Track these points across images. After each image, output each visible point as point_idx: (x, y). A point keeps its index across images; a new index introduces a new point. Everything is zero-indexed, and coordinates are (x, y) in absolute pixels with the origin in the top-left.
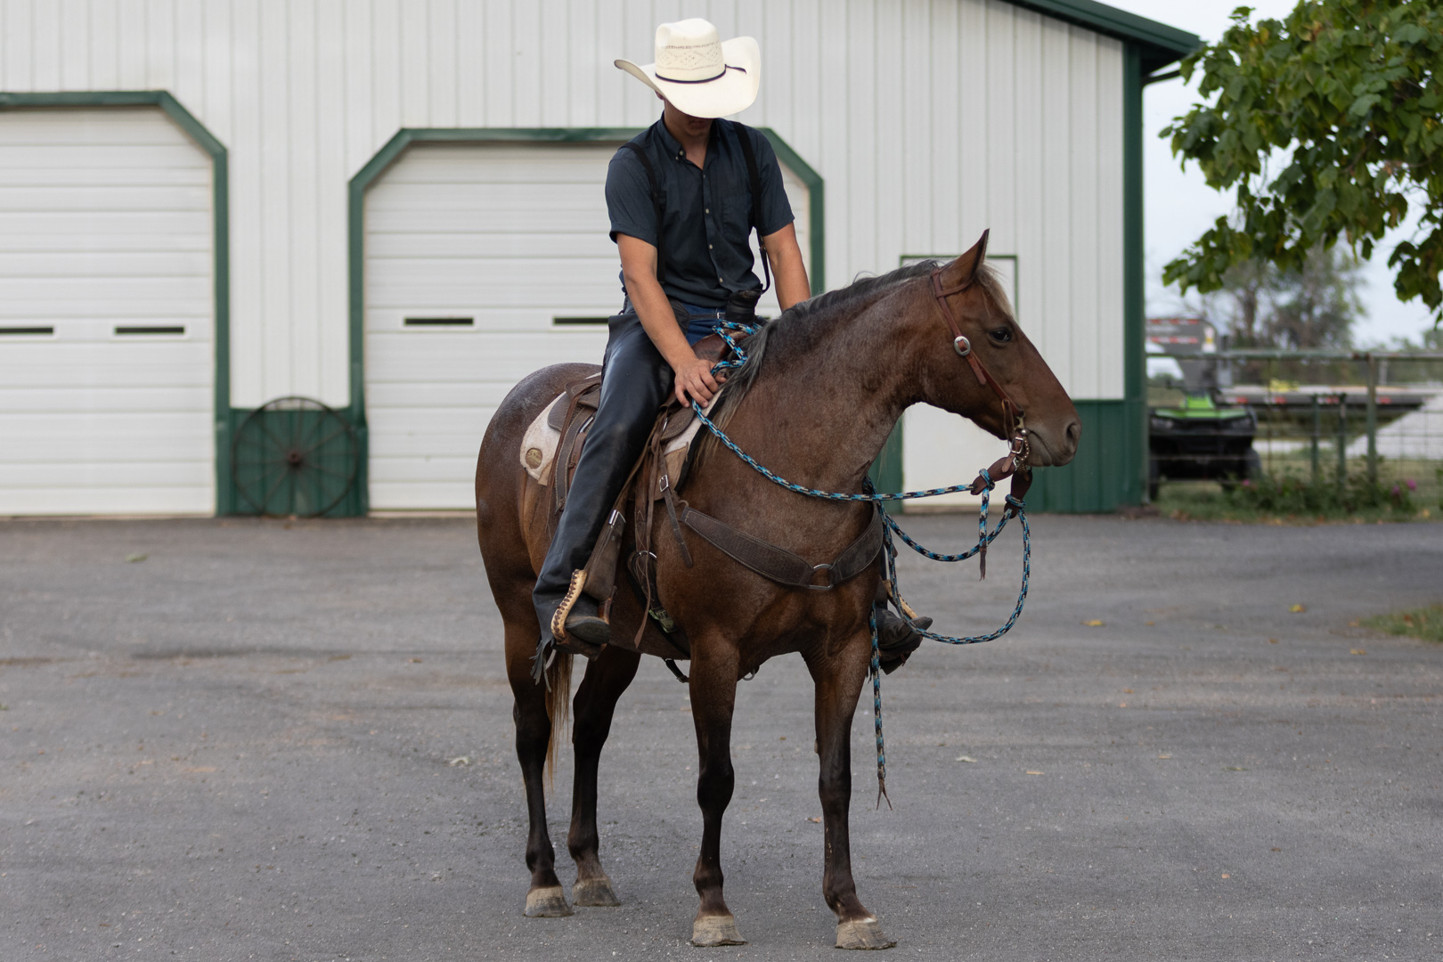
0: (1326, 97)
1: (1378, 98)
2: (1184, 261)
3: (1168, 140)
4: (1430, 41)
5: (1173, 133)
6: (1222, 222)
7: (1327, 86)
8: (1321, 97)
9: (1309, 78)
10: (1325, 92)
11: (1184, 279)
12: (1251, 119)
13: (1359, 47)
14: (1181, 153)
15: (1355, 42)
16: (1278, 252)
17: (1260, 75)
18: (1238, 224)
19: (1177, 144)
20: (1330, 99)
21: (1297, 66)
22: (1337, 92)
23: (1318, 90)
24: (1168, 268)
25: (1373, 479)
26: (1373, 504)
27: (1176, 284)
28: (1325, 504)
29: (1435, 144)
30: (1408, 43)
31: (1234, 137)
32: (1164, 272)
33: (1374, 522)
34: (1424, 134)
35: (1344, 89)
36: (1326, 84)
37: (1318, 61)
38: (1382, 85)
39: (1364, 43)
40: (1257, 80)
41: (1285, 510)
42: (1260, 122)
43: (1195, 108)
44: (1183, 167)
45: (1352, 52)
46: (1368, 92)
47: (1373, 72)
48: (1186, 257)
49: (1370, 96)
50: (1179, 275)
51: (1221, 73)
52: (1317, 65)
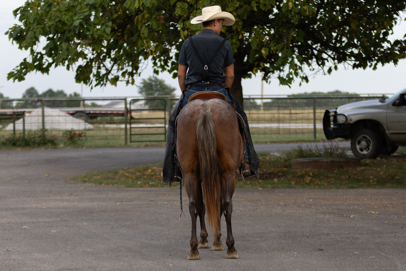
0: (64, 21)
1: (81, 20)
2: (13, 72)
3: (8, 35)
4: (95, 4)
5: (9, 33)
6: (25, 60)
7: (65, 18)
8: (63, 21)
9: (59, 15)
10: (64, 20)
11: (14, 77)
12: (37, 28)
13: (73, 6)
14: (12, 39)
15: (72, 5)
16: (42, 68)
17: (39, 15)
18: (30, 60)
19: (11, 36)
20: (66, 22)
21: (54, 12)
22: (67, 19)
23: (62, 19)
24: (9, 74)
25: (44, 136)
26: (45, 144)
27: (12, 79)
28: (31, 144)
29: (98, 35)
30: (89, 4)
31: (33, 33)
32: (7, 76)
33: (48, 149)
34: (94, 32)
35: (70, 19)
36: (64, 17)
37: (62, 11)
38: (82, 17)
39: (74, 5)
40: (38, 17)
41: (20, 146)
42: (40, 29)
43: (15, 25)
44: (12, 43)
45: (71, 8)
46: (78, 19)
47: (79, 13)
48: (14, 71)
49: (79, 20)
50: (12, 76)
51: (26, 14)
52: (61, 12)
